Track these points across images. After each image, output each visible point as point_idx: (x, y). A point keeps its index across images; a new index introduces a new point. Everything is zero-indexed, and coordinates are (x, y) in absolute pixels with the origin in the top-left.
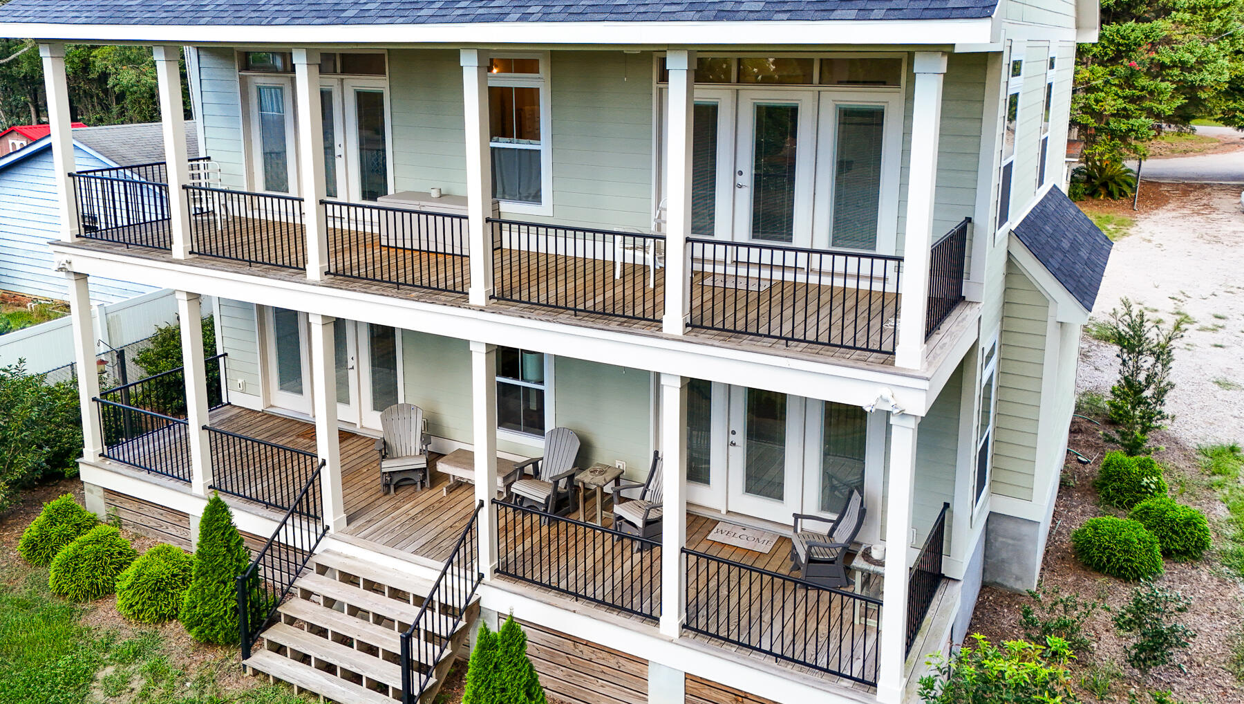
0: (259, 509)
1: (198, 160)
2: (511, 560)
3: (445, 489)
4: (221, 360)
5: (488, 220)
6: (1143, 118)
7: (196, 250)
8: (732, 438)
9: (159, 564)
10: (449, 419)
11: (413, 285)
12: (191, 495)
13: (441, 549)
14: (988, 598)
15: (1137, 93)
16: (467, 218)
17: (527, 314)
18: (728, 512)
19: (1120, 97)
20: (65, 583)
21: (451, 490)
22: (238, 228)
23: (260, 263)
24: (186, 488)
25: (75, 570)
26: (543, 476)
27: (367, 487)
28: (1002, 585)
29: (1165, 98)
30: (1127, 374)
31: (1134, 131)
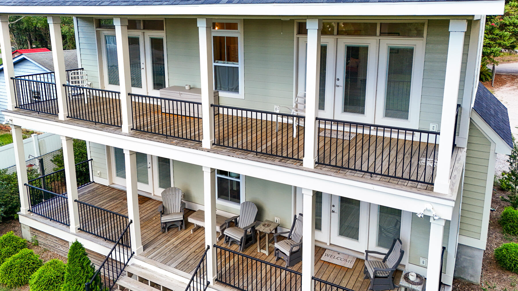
0: (101, 240)
1: (77, 70)
2: (223, 273)
3: (192, 230)
4: (90, 162)
5: (212, 105)
6: (497, 47)
7: (70, 116)
8: (333, 208)
9: (50, 270)
10: (194, 193)
11: (174, 137)
12: (69, 233)
13: (189, 265)
14: (457, 286)
15: (495, 37)
16: (201, 104)
17: (232, 154)
18: (330, 244)
19: (487, 38)
20: (5, 279)
21: (195, 230)
22: (95, 102)
23: (100, 123)
24: (67, 228)
25: (10, 272)
26: (239, 225)
27: (155, 228)
28: (463, 279)
29: (506, 39)
30: (512, 169)
31: (493, 53)
